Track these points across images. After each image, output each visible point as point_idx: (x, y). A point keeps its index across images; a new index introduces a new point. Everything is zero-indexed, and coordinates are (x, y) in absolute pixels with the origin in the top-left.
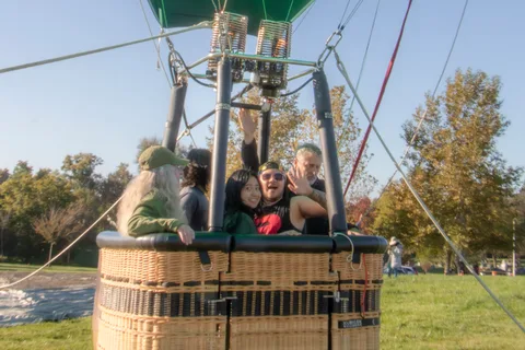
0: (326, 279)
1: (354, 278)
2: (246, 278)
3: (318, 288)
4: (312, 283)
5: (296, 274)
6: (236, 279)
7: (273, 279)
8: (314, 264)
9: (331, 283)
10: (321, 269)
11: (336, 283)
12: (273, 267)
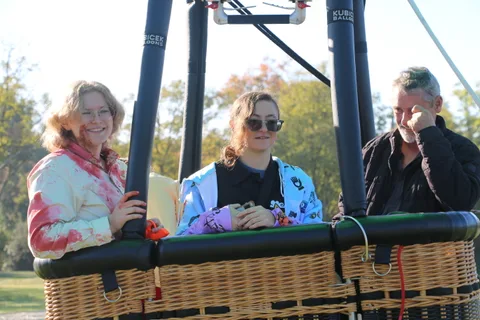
0: (331, 293)
1: (387, 289)
2: (185, 306)
3: (316, 310)
4: (305, 303)
5: (273, 291)
6: (168, 308)
7: (231, 302)
8: (304, 272)
9: (339, 300)
10: (320, 279)
11: (350, 299)
12: (230, 283)
